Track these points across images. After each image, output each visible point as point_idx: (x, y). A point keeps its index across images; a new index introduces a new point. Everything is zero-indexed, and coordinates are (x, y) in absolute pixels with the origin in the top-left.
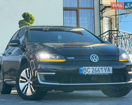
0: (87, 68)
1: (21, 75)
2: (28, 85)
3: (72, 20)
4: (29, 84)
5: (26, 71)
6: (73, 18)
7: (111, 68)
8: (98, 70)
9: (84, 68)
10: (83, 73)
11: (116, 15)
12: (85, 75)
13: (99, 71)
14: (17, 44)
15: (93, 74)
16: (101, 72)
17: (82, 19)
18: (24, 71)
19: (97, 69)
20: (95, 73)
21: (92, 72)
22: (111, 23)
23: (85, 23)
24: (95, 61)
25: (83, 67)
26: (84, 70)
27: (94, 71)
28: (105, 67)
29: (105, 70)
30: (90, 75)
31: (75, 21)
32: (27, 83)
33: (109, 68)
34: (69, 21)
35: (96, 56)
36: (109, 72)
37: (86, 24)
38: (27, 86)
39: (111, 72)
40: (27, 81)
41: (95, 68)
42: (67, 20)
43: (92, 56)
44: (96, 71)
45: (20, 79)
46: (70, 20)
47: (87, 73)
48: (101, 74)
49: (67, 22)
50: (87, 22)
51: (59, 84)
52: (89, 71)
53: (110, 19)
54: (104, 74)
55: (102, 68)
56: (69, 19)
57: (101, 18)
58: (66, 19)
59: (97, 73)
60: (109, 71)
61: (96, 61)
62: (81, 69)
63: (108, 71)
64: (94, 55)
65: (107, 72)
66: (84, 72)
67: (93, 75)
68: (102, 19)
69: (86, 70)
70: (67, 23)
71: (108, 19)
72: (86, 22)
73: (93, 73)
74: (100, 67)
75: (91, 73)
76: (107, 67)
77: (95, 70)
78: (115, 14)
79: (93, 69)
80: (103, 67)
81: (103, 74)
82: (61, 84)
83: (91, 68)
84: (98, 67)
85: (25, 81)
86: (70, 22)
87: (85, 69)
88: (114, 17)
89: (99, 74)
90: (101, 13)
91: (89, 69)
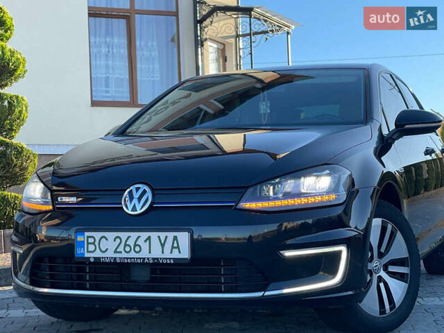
0: (98, 235)
8: (135, 245)
9: (88, 237)
10: (87, 255)
11: (238, 36)
12: (92, 260)
13: (137, 249)
15: (115, 258)
16: (144, 254)
17: (142, 43)
19: (131, 242)
20: (124, 255)
21: (116, 252)
24: (134, 209)
25: (87, 234)
26: (88, 243)
27: (121, 249)
28: (163, 235)
29: (163, 245)
30: (108, 261)
31: (122, 51)
33: (175, 238)
36: (176, 255)
39: (185, 253)
41: (124, 235)
42: (100, 47)
43: (130, 192)
44: (128, 249)
47: (98, 254)
48: (144, 259)
50: (157, 53)
52: (104, 250)
53: (222, 47)
54: (157, 259)
55: (149, 238)
57: (199, 43)
59: (132, 255)
60: (178, 247)
61: (139, 212)
62: (80, 238)
63: (173, 247)
65: (167, 255)
66: (88, 252)
67: (118, 261)
69: (94, 243)
71: (215, 46)
72: (155, 54)
73: (117, 255)
74: (144, 235)
75: (110, 254)
76: (171, 235)
77: (126, 245)
78: (234, 34)
79: (118, 240)
80: (154, 235)
81: (154, 259)
83: (111, 235)
84: (134, 235)
87: (91, 240)
88: (233, 40)
89: (139, 261)
90: (199, 28)
91: (104, 239)
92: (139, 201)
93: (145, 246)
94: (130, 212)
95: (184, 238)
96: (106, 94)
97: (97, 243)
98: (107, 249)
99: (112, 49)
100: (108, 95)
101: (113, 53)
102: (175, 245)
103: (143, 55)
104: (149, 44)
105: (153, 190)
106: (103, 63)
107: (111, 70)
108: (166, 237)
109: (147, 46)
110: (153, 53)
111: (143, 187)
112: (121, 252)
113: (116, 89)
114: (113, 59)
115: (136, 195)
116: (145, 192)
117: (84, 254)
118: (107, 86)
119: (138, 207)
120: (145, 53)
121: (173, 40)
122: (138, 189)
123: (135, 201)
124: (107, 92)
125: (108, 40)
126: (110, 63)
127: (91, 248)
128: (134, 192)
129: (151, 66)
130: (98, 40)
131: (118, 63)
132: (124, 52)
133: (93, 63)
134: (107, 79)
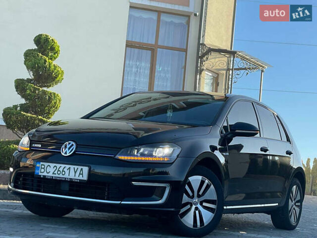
0: (46, 164)
8: (63, 171)
9: (42, 165)
10: (40, 174)
12: (42, 177)
13: (63, 173)
16: (66, 176)
19: (61, 169)
20: (57, 175)
21: (53, 173)
24: (66, 153)
25: (41, 163)
26: (41, 168)
27: (56, 172)
28: (76, 167)
29: (75, 172)
30: (49, 178)
33: (82, 169)
36: (81, 178)
41: (58, 165)
43: (66, 144)
44: (59, 172)
47: (45, 174)
48: (66, 178)
50: (170, 75)
54: (72, 179)
55: (69, 168)
59: (61, 176)
60: (82, 174)
62: (38, 165)
63: (80, 174)
65: (77, 177)
66: (41, 172)
67: (54, 178)
69: (44, 168)
73: (53, 175)
74: (68, 166)
75: (51, 174)
76: (80, 168)
77: (58, 171)
79: (55, 168)
80: (72, 167)
81: (70, 179)
83: (52, 165)
84: (63, 166)
87: (43, 167)
89: (63, 179)
90: (199, 61)
91: (49, 167)
92: (69, 150)
93: (67, 172)
94: (63, 154)
95: (86, 169)
97: (45, 168)
98: (49, 172)
99: (140, 69)
101: (140, 72)
102: (81, 173)
103: (160, 75)
105: (77, 145)
106: (133, 78)
107: (137, 83)
108: (78, 169)
110: (167, 75)
111: (72, 143)
112: (55, 174)
114: (139, 76)
115: (68, 147)
116: (73, 145)
119: (68, 153)
120: (162, 74)
122: (69, 143)
123: (67, 149)
126: (137, 79)
127: (43, 170)
129: (165, 84)
130: (131, 63)
131: (142, 79)
132: (148, 72)
133: (126, 77)
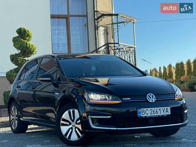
0: (145, 109)
1: (62, 117)
2: (72, 128)
3: (60, 31)
4: (74, 128)
5: (70, 113)
6: (62, 28)
7: (169, 108)
8: (156, 111)
9: (142, 110)
10: (142, 116)
12: (144, 117)
13: (157, 113)
14: (50, 79)
16: (159, 114)
17: (73, 28)
18: (67, 112)
19: (155, 111)
20: (153, 115)
21: (151, 114)
22: (107, 34)
23: (76, 33)
24: (152, 101)
25: (141, 109)
26: (142, 112)
27: (152, 113)
28: (163, 108)
29: (164, 111)
30: (149, 117)
32: (71, 126)
33: (167, 109)
34: (57, 32)
35: (153, 96)
36: (167, 113)
37: (77, 35)
38: (71, 130)
39: (170, 113)
40: (70, 124)
41: (153, 109)
43: (149, 96)
44: (154, 113)
45: (62, 122)
46: (59, 30)
47: (145, 115)
49: (56, 32)
51: (116, 129)
53: (106, 28)
54: (163, 115)
55: (160, 109)
56: (58, 28)
57: (96, 28)
58: (53, 29)
59: (156, 114)
60: (168, 111)
61: (154, 101)
62: (139, 111)
63: (166, 111)
64: (151, 95)
65: (165, 114)
66: (142, 115)
67: (152, 117)
68: (98, 29)
69: (144, 112)
70: (54, 34)
71: (103, 28)
72: (78, 32)
74: (159, 108)
75: (149, 115)
76: (166, 108)
77: (154, 112)
79: (151, 110)
80: (161, 108)
81: (162, 115)
82: (118, 129)
83: (149, 109)
84: (156, 108)
85: (68, 123)
86: (59, 32)
88: (111, 25)
89: (158, 116)
90: (96, 22)
91: (147, 110)
93: (159, 112)
94: (151, 102)
96: (58, 50)
97: (145, 112)
98: (148, 113)
100: (59, 50)
101: (61, 33)
103: (73, 33)
104: (76, 28)
106: (57, 37)
107: (60, 40)
109: (75, 29)
110: (77, 32)
111: (152, 94)
113: (62, 48)
114: (60, 36)
117: (141, 115)
118: (58, 46)
119: (153, 100)
120: (74, 32)
121: (85, 26)
124: (58, 49)
125: (58, 27)
126: (59, 37)
128: (150, 95)
129: (77, 38)
130: (54, 28)
131: (62, 37)
132: (65, 32)
133: (53, 37)
134: (58, 44)
